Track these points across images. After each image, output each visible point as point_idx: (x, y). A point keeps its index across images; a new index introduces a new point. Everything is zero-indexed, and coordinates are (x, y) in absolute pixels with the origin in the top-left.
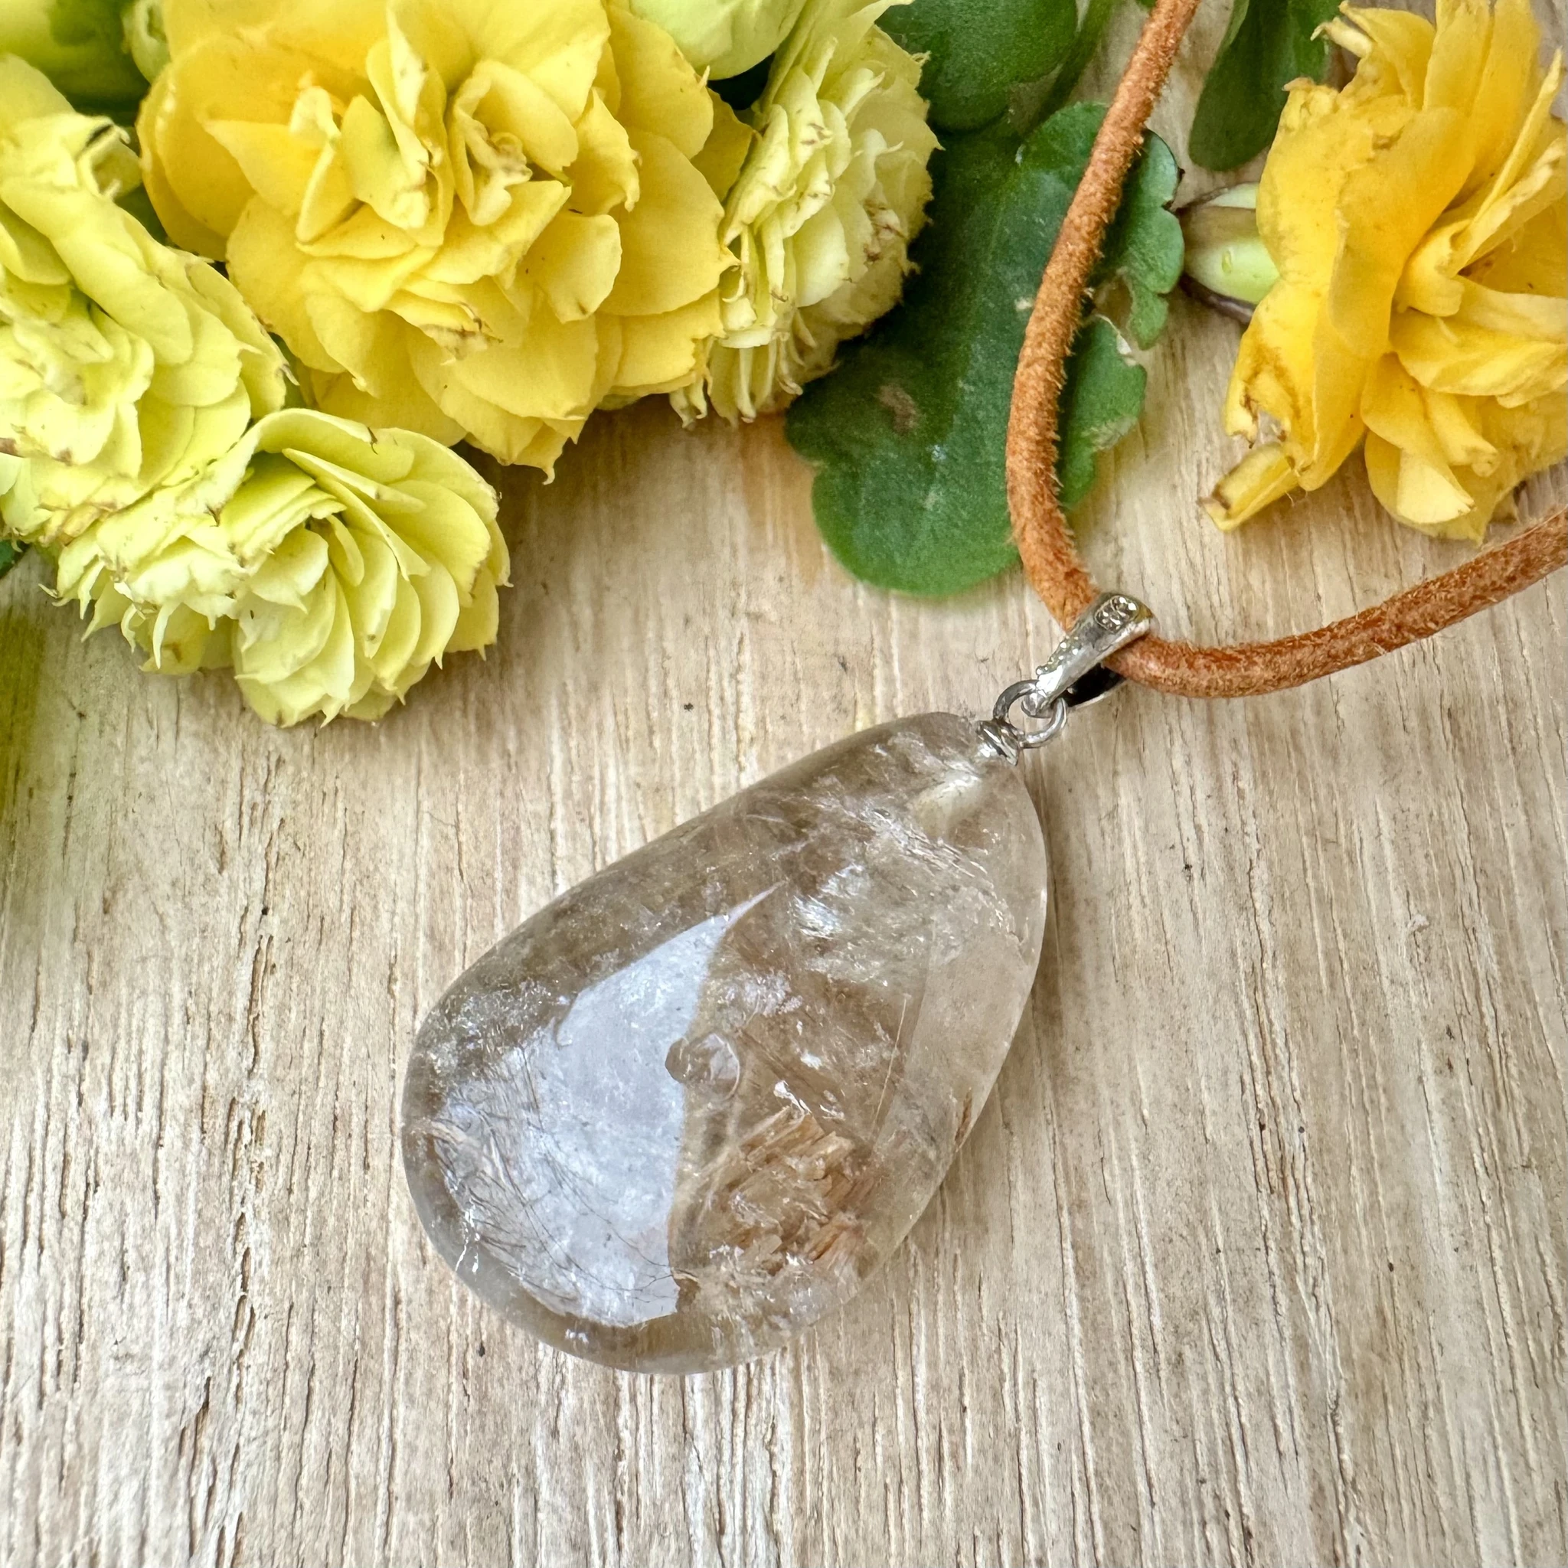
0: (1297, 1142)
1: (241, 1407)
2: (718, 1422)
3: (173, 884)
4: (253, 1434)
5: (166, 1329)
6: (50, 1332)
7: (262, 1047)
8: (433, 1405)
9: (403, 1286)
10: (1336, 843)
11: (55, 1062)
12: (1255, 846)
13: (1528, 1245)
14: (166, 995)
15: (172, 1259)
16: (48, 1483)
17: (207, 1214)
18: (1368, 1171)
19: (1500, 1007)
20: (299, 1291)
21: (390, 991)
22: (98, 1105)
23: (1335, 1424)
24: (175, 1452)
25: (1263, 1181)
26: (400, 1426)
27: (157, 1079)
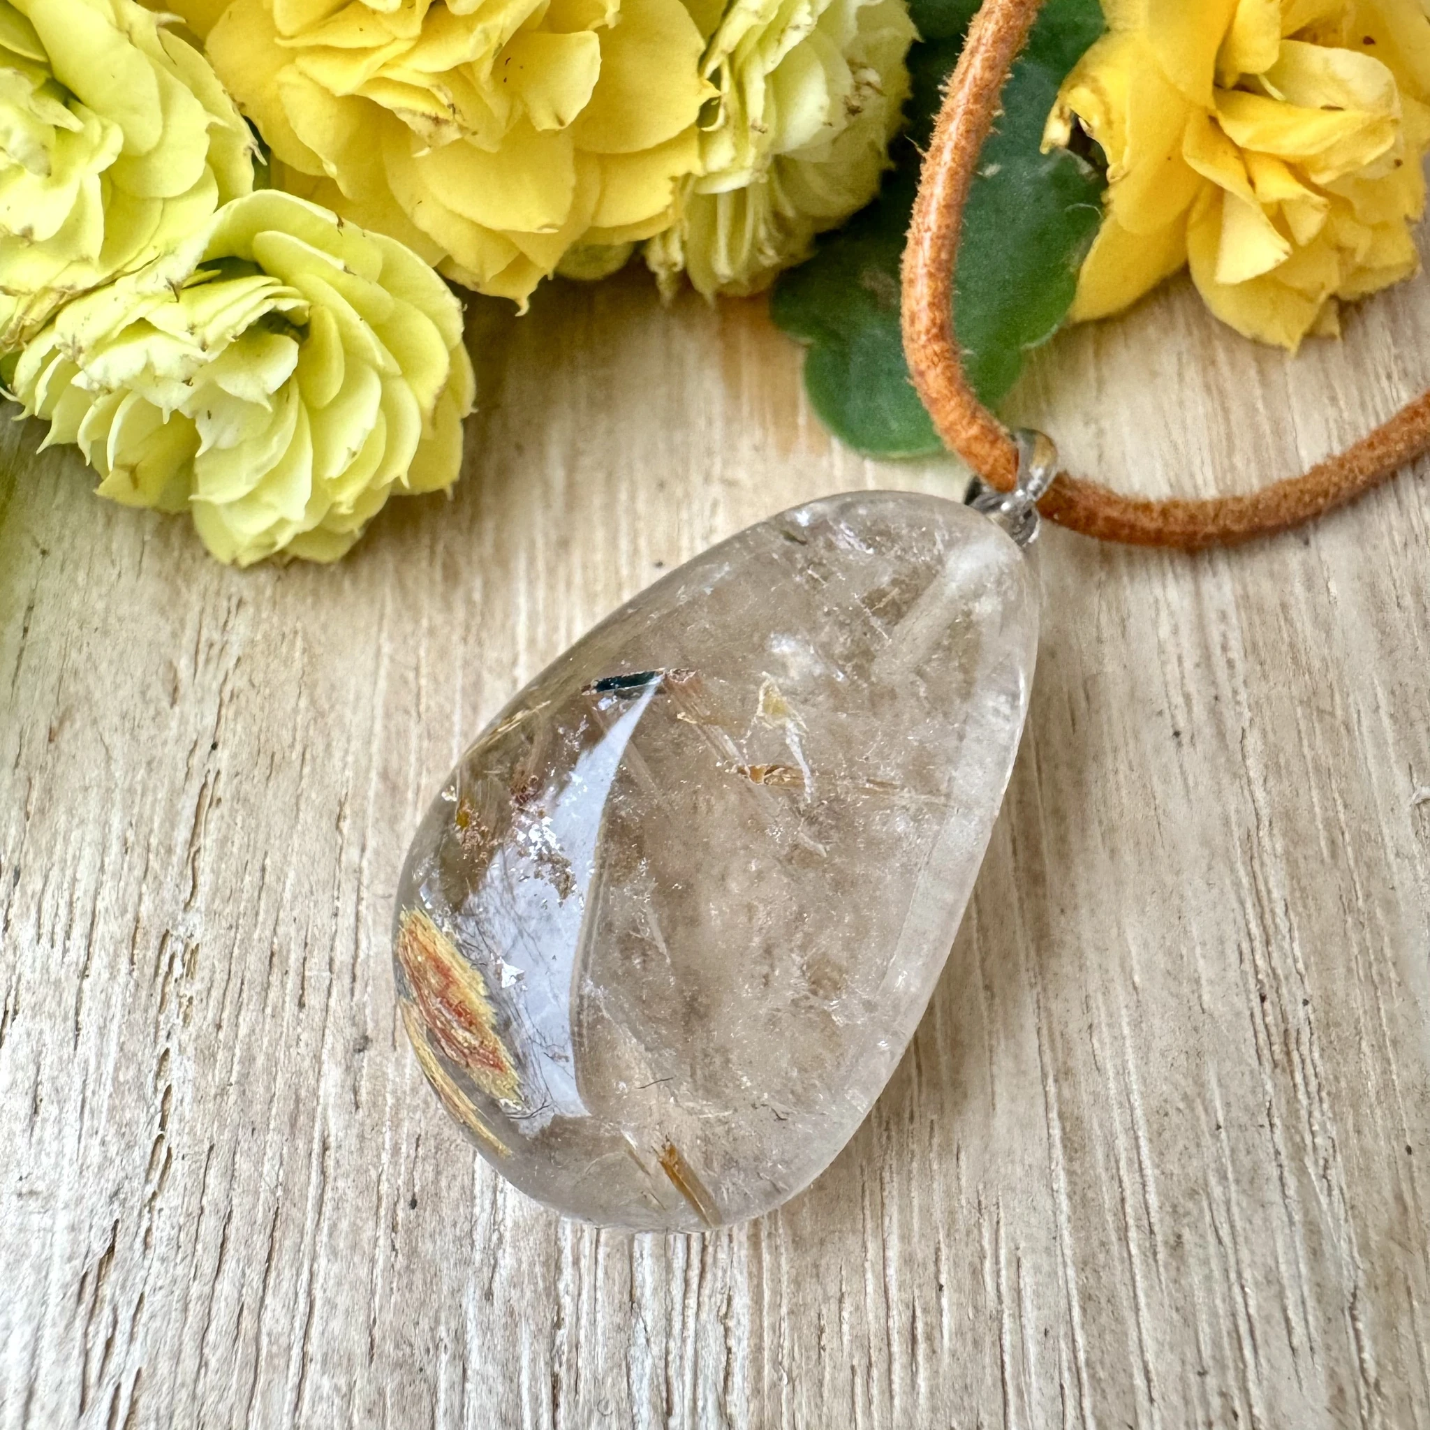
0: (1302, 1015)
1: (150, 1253)
2: (669, 1291)
3: (123, 717)
4: (159, 1284)
5: (76, 1167)
7: (201, 879)
8: (357, 1259)
9: (333, 1132)
10: (1332, 714)
12: (1247, 714)
14: (105, 825)
15: (89, 1093)
17: (130, 1048)
18: (1381, 1047)
20: (220, 1132)
21: (338, 827)
22: (24, 931)
23: (1354, 1318)
24: (74, 1299)
25: (1266, 1053)
26: (320, 1280)
27: (89, 908)
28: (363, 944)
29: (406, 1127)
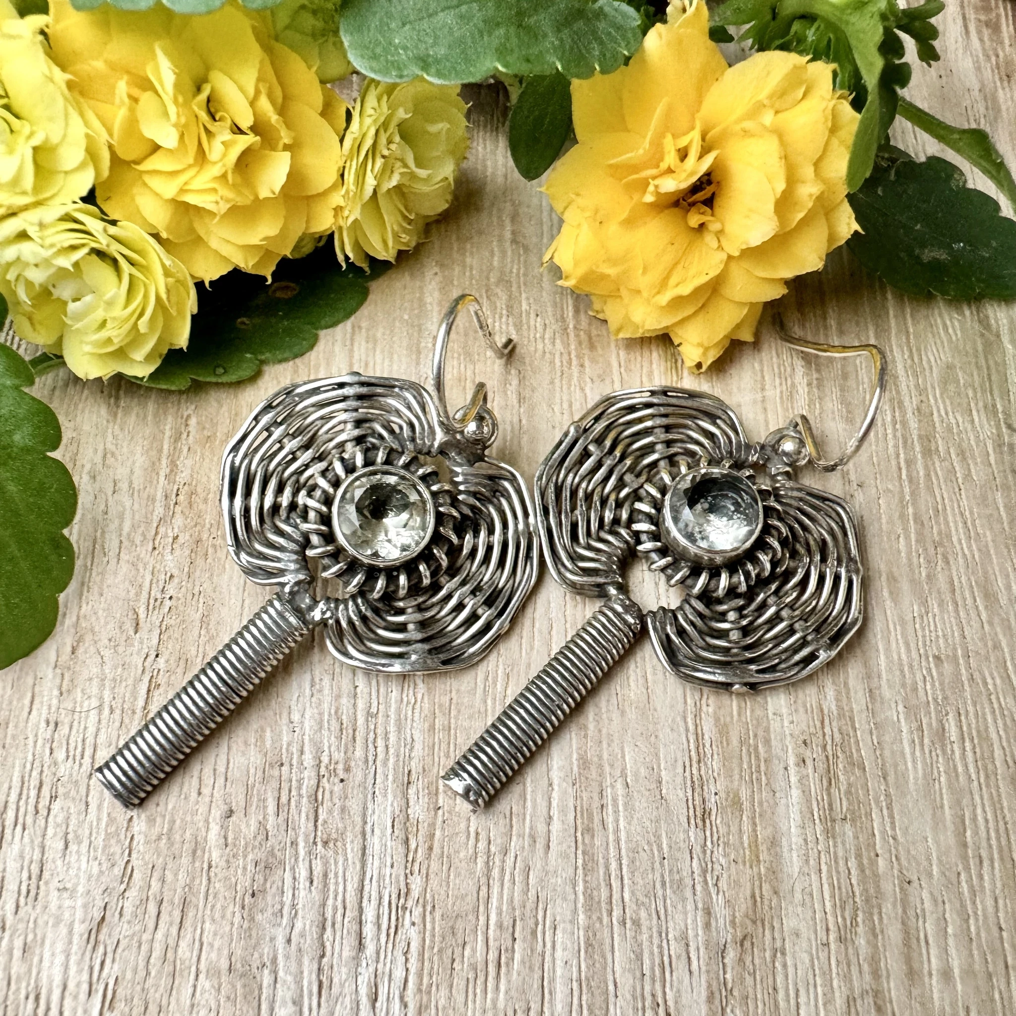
0: (713, 800)
1: (123, 919)
2: (379, 940)
3: (110, 640)
4: (127, 935)
5: (87, 876)
6: (25, 875)
8: (224, 923)
9: (214, 859)
11: (41, 731)
13: (841, 863)
14: (101, 698)
15: (93, 839)
16: (17, 953)
17: (113, 815)
18: (752, 819)
19: (835, 730)
20: (158, 859)
22: (60, 755)
23: (723, 957)
24: (86, 941)
25: (692, 821)
26: (206, 934)
27: (93, 741)
28: (232, 761)
29: (250, 857)
